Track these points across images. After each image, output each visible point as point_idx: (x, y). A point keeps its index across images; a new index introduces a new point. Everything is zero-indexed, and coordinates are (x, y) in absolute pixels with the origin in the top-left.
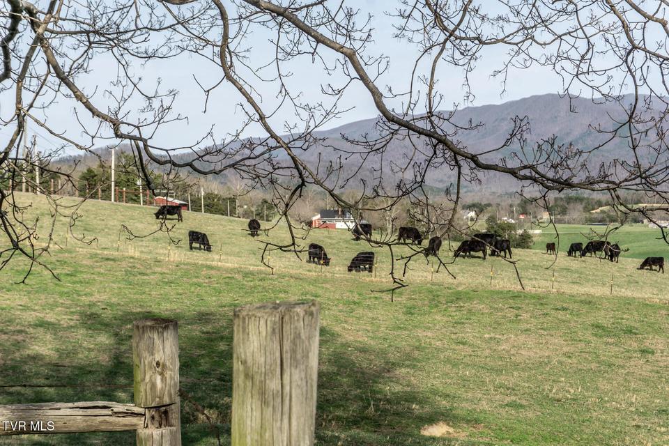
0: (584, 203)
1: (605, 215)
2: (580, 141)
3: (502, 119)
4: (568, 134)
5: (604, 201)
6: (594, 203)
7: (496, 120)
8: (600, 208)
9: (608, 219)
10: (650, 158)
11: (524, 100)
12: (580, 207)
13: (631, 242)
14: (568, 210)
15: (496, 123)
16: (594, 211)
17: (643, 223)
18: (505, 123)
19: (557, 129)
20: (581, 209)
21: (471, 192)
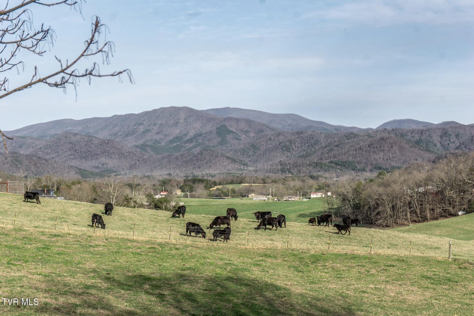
0: (204, 184)
1: (220, 192)
2: (194, 140)
3: (140, 124)
4: (185, 135)
5: (218, 182)
6: (211, 183)
7: (135, 125)
8: (216, 187)
9: (222, 195)
10: (242, 152)
11: (155, 111)
12: (202, 186)
13: (245, 211)
14: (194, 188)
15: (136, 127)
16: (212, 189)
17: (248, 197)
18: (142, 126)
19: (178, 131)
20: (203, 188)
21: (119, 175)
